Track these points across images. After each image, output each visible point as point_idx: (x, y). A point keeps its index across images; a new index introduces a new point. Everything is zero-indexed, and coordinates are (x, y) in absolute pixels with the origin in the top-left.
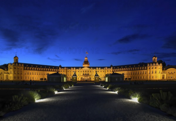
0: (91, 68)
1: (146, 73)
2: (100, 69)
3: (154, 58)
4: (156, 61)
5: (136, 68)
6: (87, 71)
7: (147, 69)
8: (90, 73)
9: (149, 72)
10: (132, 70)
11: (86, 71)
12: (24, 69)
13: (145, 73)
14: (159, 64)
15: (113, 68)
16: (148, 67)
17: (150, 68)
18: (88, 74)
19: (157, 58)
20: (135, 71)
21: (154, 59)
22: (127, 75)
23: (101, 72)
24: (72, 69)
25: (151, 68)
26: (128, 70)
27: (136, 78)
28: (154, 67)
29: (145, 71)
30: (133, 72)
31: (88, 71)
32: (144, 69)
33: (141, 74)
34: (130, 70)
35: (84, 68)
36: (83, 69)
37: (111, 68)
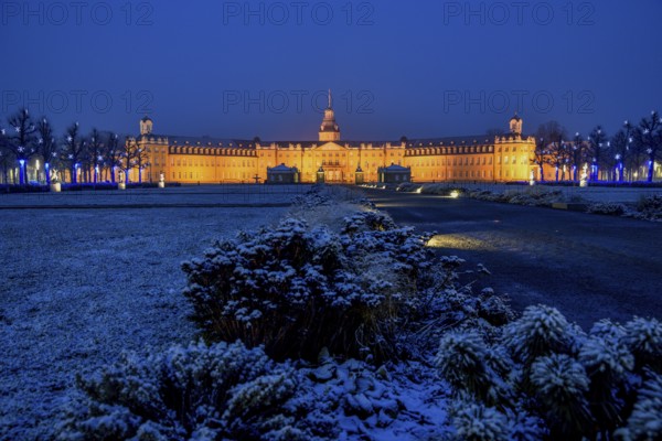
0: (347, 146)
1: (490, 163)
2: (370, 147)
3: (513, 122)
4: (519, 130)
5: (466, 149)
6: (334, 154)
7: (493, 152)
8: (343, 162)
9: (498, 160)
10: (458, 153)
11: (331, 155)
12: (170, 153)
13: (488, 161)
14: (524, 138)
15: (407, 147)
16: (497, 147)
17: (500, 150)
18: (337, 164)
19: (521, 121)
20: (464, 157)
21: (514, 126)
22: (444, 168)
23: (373, 155)
24: (291, 147)
25: (504, 149)
26: (447, 154)
27: (461, 175)
28: (512, 146)
29: (489, 156)
30: (458, 157)
31: (337, 155)
32: (487, 152)
33: (478, 164)
34: (452, 153)
35: (327, 145)
36: (324, 147)
37: (400, 145)
